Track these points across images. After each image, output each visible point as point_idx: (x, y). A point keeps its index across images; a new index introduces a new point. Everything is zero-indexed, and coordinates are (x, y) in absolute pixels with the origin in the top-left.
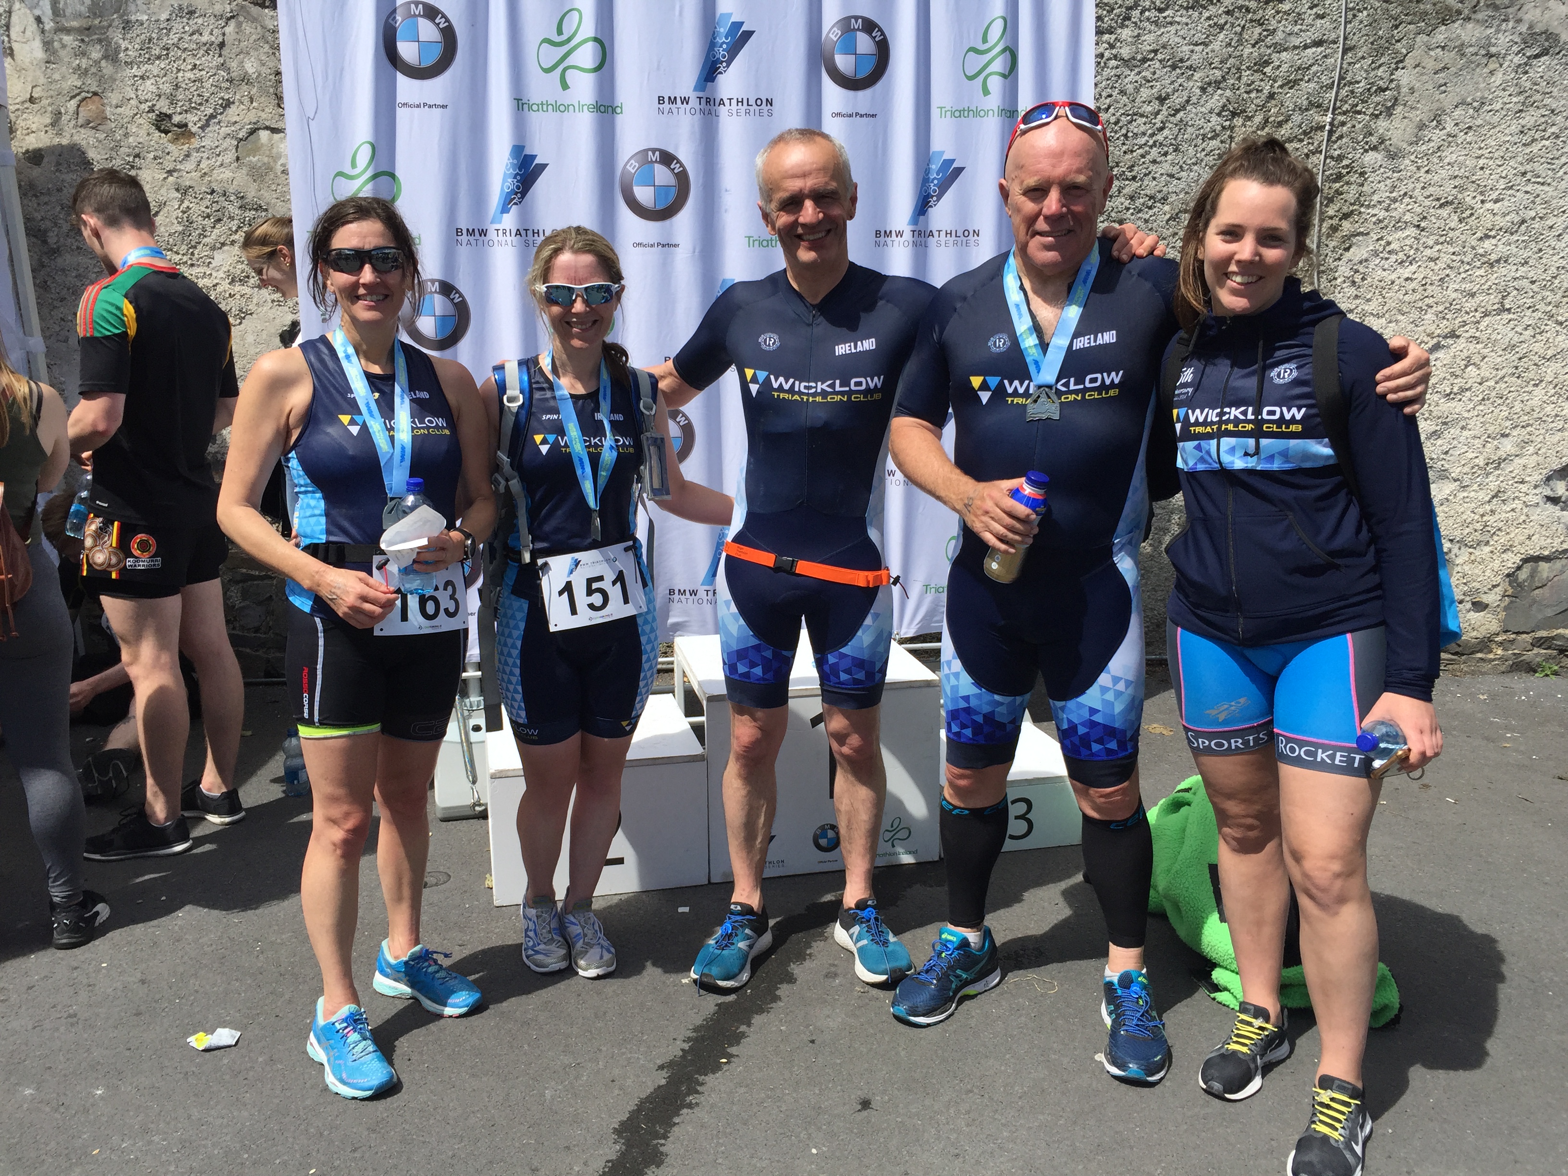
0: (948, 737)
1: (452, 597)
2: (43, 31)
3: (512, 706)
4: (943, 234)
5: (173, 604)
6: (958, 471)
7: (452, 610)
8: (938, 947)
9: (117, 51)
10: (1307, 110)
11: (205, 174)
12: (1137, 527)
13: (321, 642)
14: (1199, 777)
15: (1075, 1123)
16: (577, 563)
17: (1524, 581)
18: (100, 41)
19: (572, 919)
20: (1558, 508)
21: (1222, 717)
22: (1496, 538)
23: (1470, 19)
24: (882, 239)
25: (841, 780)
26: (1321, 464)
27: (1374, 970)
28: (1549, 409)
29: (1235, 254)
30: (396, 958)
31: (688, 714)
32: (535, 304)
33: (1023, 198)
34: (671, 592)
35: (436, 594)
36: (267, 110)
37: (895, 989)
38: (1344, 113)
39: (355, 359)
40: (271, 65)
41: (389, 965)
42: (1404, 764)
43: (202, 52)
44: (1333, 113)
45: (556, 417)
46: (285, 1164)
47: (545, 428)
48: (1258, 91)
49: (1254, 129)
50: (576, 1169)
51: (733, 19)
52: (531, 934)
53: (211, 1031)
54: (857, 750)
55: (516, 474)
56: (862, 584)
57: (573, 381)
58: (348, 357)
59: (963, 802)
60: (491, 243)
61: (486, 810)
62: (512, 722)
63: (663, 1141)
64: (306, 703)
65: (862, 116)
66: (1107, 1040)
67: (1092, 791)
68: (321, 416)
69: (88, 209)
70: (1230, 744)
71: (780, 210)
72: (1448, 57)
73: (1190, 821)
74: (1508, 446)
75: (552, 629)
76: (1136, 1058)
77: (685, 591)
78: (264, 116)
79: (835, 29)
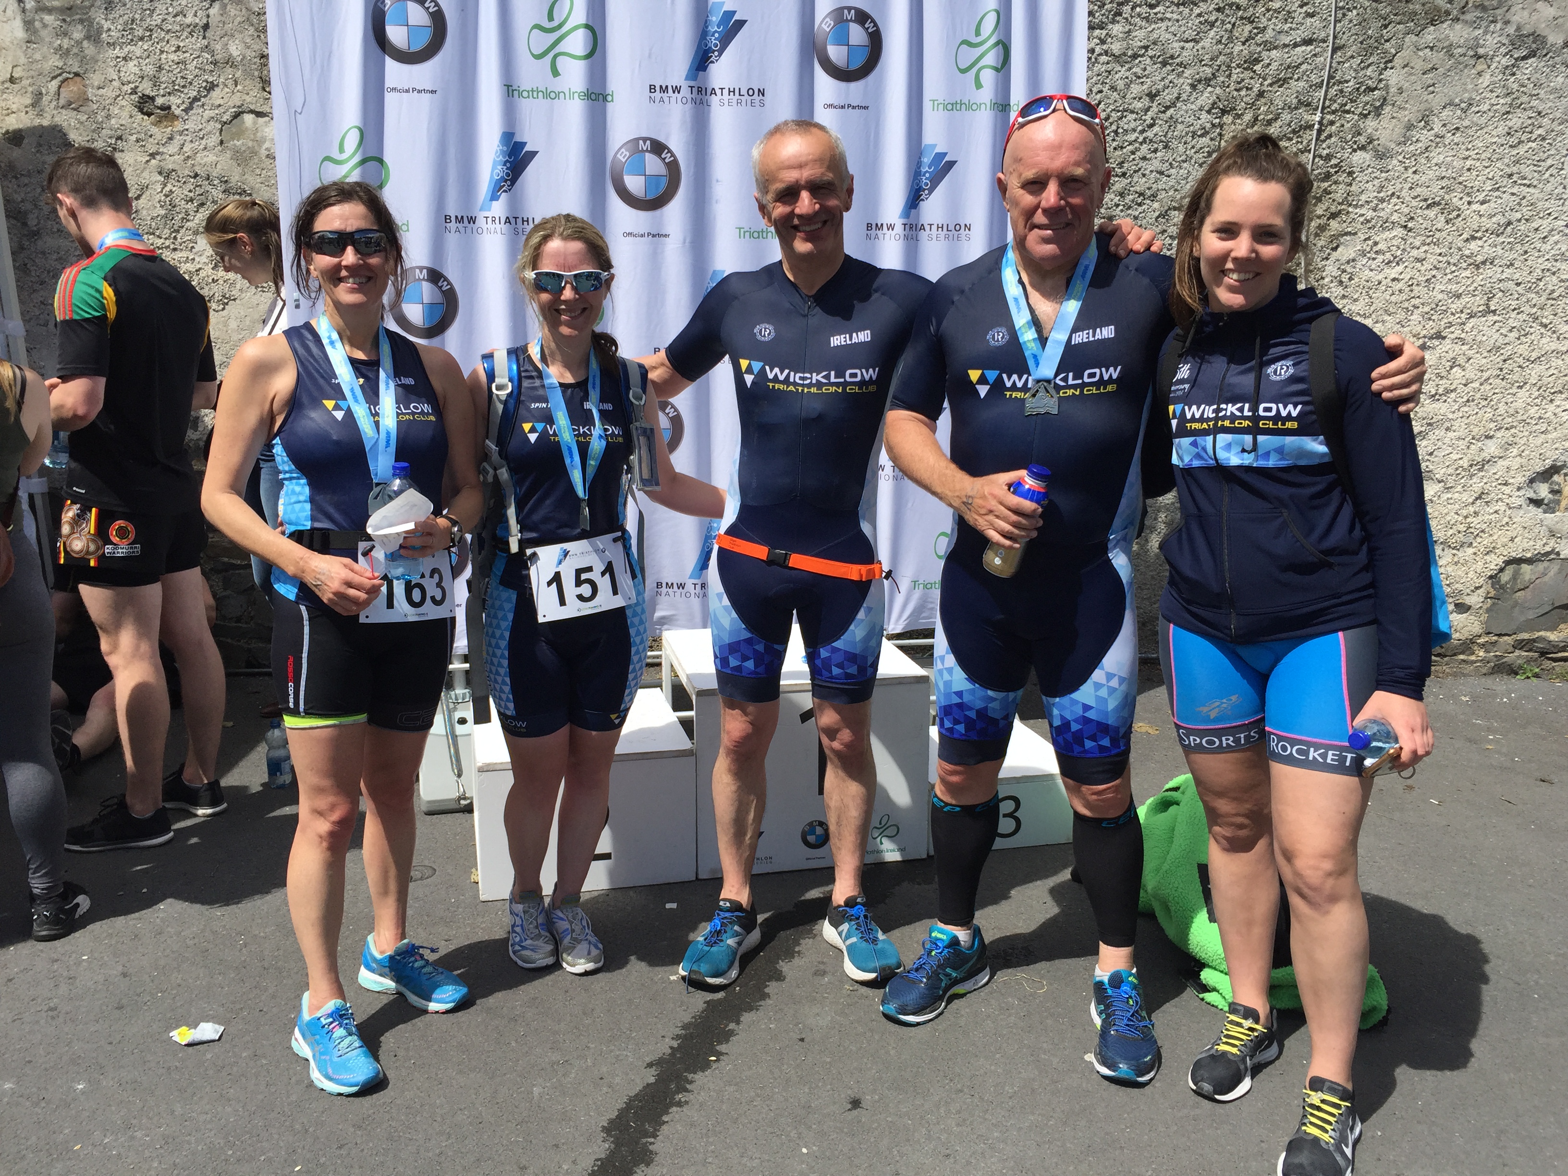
0: (940, 734)
1: (439, 585)
2: (24, 11)
3: (500, 698)
4: (934, 228)
5: (153, 592)
6: (953, 466)
7: (438, 598)
8: (928, 946)
9: (99, 31)
10: (1296, 108)
11: (188, 157)
12: (1132, 523)
13: (306, 630)
14: (1189, 776)
15: (1065, 1123)
16: (566, 554)
17: (1507, 583)
18: (81, 21)
19: (560, 914)
20: (1540, 510)
21: (1213, 715)
22: (1479, 540)
23: (1458, 20)
24: (873, 232)
25: (832, 776)
26: (1316, 461)
27: (1364, 970)
28: (1533, 411)
29: (1231, 251)
30: (382, 953)
31: (676, 708)
32: (524, 292)
33: (1022, 192)
34: (659, 585)
35: (422, 581)
36: (251, 93)
37: (885, 987)
38: (1334, 112)
39: (339, 344)
40: (256, 47)
41: (375, 960)
42: (1395, 762)
43: (185, 34)
44: (1322, 112)
45: (544, 405)
46: (269, 1160)
47: (533, 416)
48: (1247, 89)
49: (1243, 127)
50: (565, 1167)
51: (726, 8)
52: (518, 929)
53: (194, 1025)
54: (847, 746)
55: (504, 462)
56: (855, 577)
57: (562, 370)
58: (332, 343)
59: (952, 797)
60: (480, 231)
61: (471, 804)
62: (500, 714)
63: (652, 1140)
64: (291, 693)
65: (854, 108)
66: (1097, 1040)
67: (1084, 788)
68: (305, 400)
69: (64, 188)
70: (1221, 741)
71: (776, 201)
72: (1436, 57)
73: (1179, 820)
74: (1491, 448)
75: (541, 620)
76: (1126, 1059)
77: (672, 584)
78: (248, 99)
79: (828, 19)
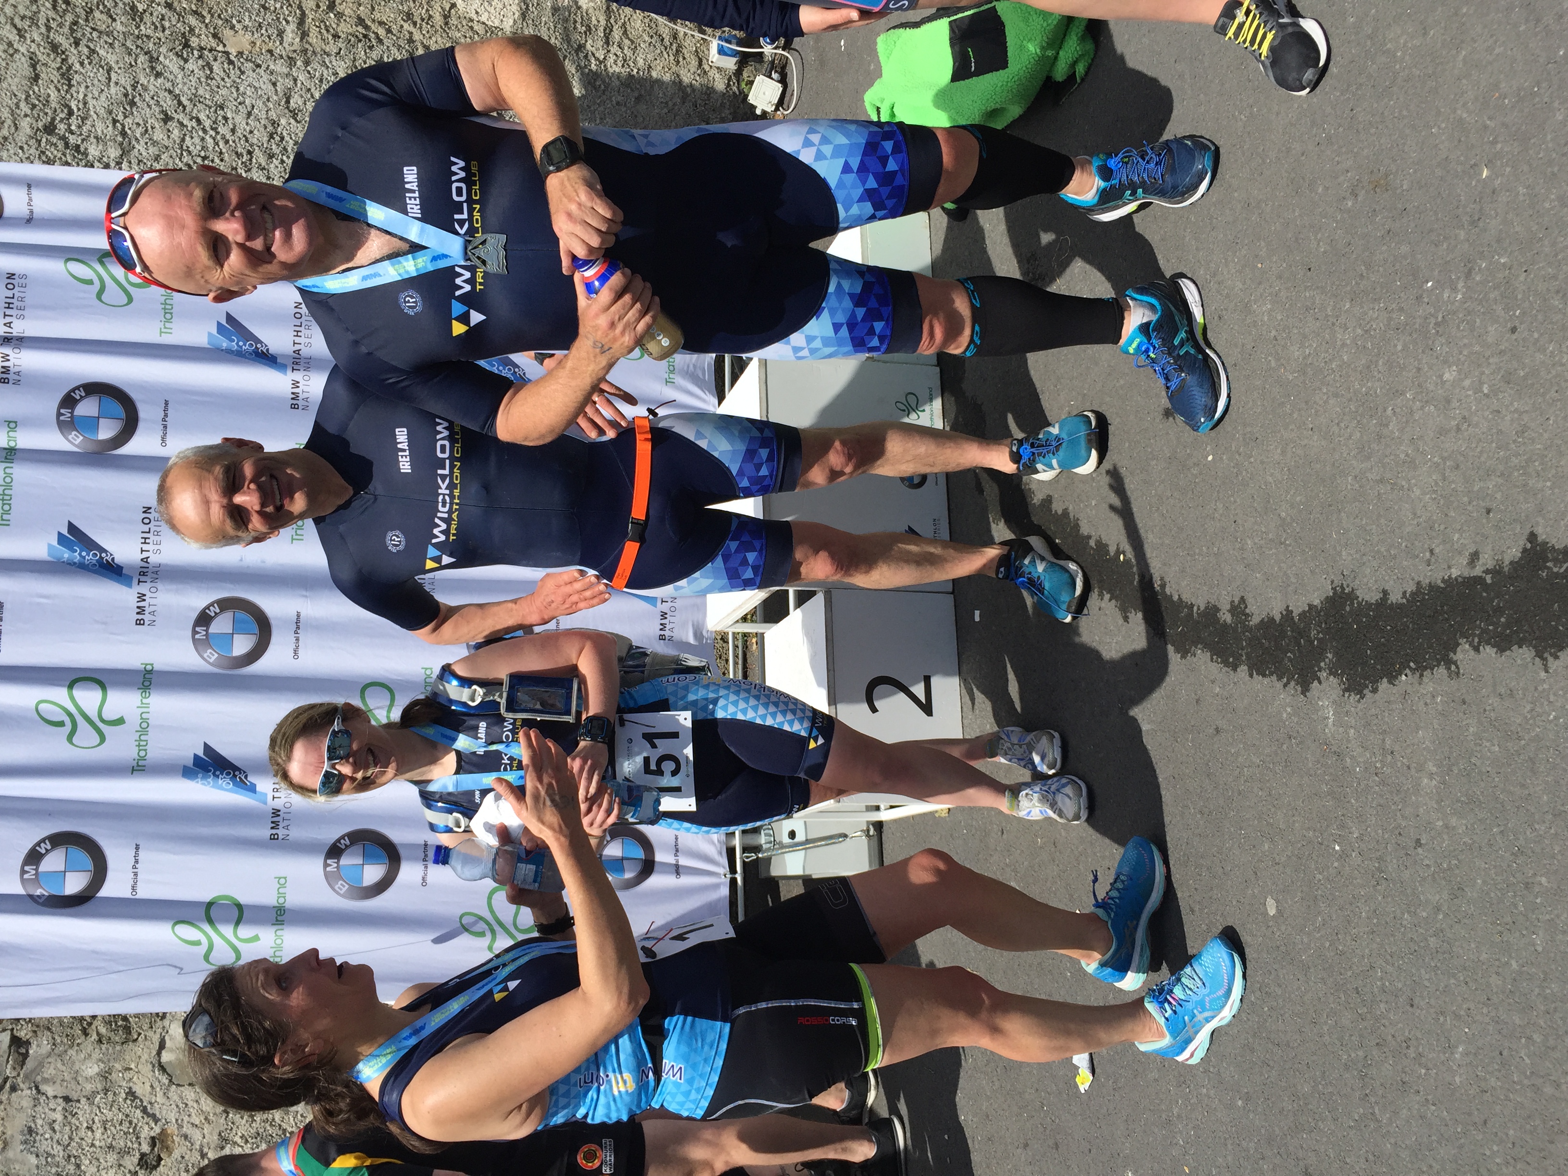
4: (297, 340)
5: (652, 1128)
11: (206, 1119)
24: (298, 402)
34: (662, 638)
36: (139, 1053)
40: (90, 1048)
43: (74, 1121)
48: (163, 19)
51: (55, 543)
53: (1075, 1072)
56: (649, 445)
60: (288, 805)
61: (874, 823)
63: (1195, 608)
65: (166, 415)
73: (908, 102)
77: (661, 624)
78: (145, 1057)
79: (70, 437)
